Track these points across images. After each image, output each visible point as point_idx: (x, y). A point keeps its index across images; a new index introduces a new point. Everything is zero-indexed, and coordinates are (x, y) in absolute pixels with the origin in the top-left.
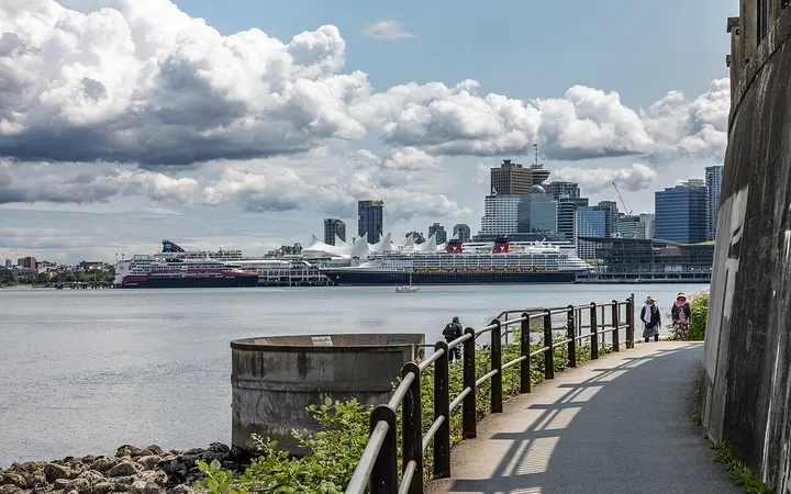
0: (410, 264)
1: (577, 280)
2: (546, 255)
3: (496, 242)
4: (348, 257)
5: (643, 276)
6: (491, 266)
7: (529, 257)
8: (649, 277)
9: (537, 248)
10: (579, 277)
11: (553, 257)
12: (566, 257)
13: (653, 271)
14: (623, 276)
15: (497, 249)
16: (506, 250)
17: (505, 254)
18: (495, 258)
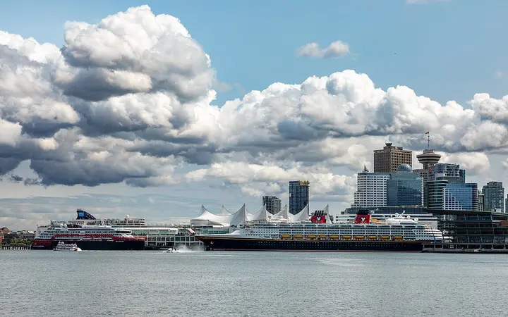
0: (276, 232)
1: (424, 249)
2: (403, 226)
3: (358, 214)
4: (227, 225)
5: (483, 246)
6: (351, 236)
7: (387, 227)
8: (489, 247)
9: (396, 220)
10: (426, 246)
11: (410, 227)
12: (422, 228)
13: (495, 242)
14: (465, 247)
15: (358, 220)
16: (367, 220)
17: (365, 225)
18: (356, 227)
